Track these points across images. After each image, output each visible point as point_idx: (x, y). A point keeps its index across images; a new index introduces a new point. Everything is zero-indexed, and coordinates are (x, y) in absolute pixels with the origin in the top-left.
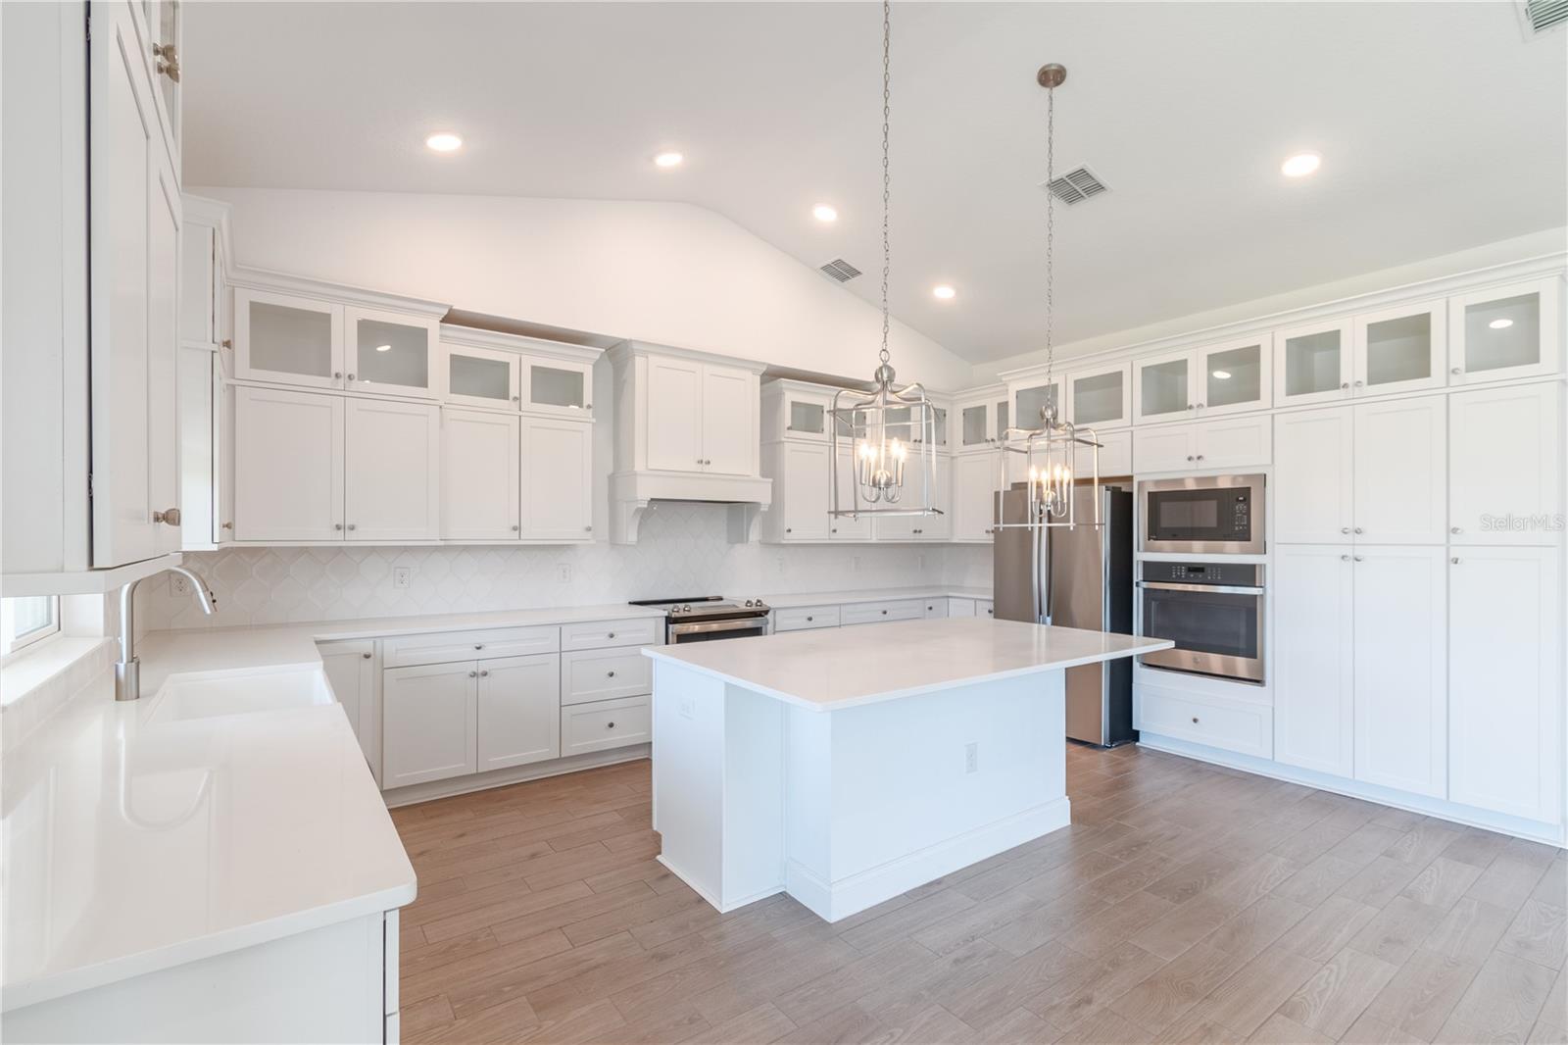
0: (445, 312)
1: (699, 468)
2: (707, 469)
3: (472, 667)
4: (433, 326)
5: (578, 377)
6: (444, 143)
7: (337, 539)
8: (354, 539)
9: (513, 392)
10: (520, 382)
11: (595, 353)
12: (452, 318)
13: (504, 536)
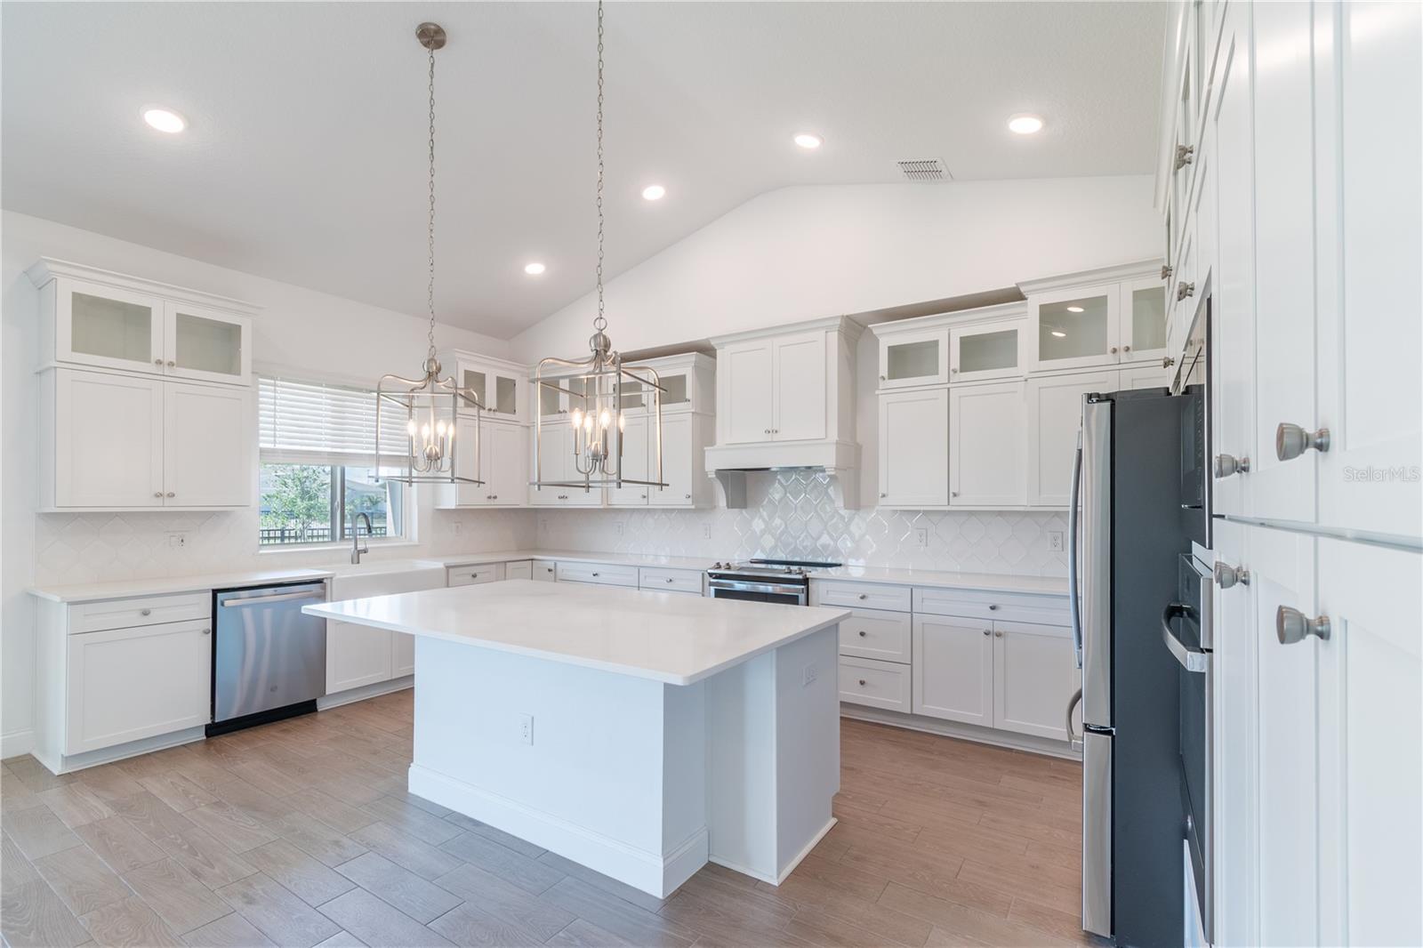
1: (768, 437)
2: (776, 437)
8: (569, 503)
9: (644, 401)
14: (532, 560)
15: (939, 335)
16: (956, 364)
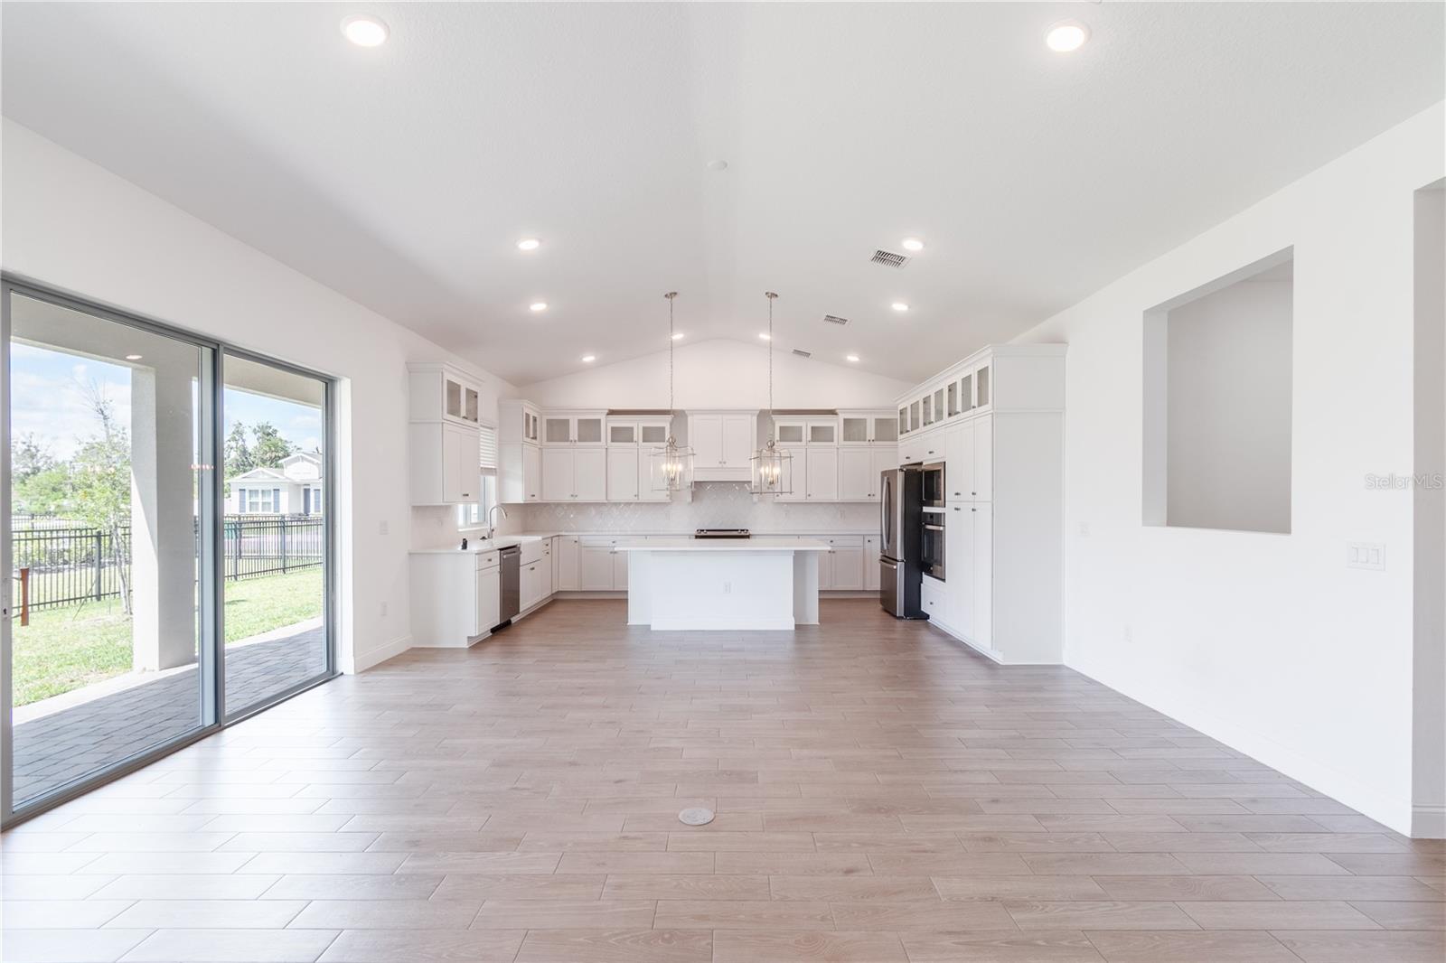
0: (607, 411)
1: (720, 466)
2: (725, 466)
3: (611, 550)
4: (602, 417)
5: (663, 429)
6: (589, 359)
7: (572, 500)
8: (578, 500)
9: (635, 439)
10: (638, 434)
11: (669, 418)
12: (612, 412)
13: (632, 499)
14: (558, 536)
15: (802, 424)
16: (809, 438)
